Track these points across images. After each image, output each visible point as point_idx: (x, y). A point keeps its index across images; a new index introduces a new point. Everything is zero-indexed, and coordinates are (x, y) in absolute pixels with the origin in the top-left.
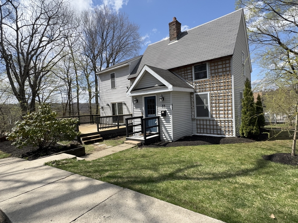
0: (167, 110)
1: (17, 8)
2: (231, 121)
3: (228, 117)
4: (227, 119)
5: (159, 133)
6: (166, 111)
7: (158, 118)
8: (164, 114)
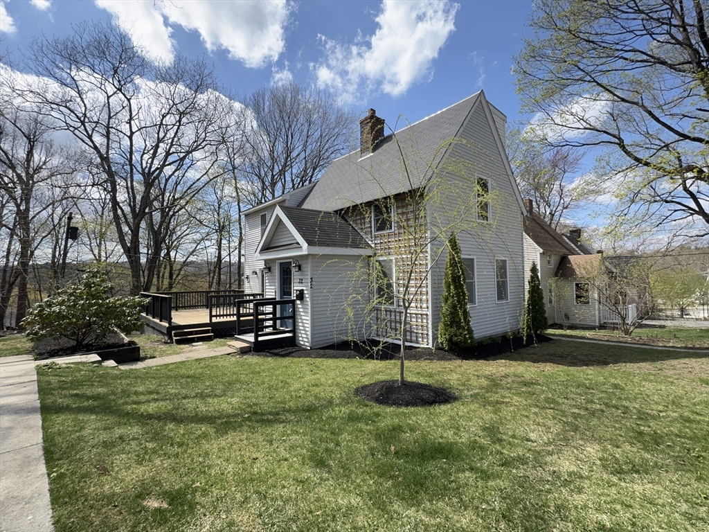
0: (304, 288)
1: (131, 99)
2: (427, 315)
3: (421, 307)
4: (420, 312)
5: (294, 331)
6: (303, 290)
7: (293, 302)
8: (301, 296)
